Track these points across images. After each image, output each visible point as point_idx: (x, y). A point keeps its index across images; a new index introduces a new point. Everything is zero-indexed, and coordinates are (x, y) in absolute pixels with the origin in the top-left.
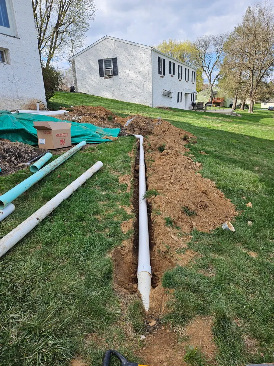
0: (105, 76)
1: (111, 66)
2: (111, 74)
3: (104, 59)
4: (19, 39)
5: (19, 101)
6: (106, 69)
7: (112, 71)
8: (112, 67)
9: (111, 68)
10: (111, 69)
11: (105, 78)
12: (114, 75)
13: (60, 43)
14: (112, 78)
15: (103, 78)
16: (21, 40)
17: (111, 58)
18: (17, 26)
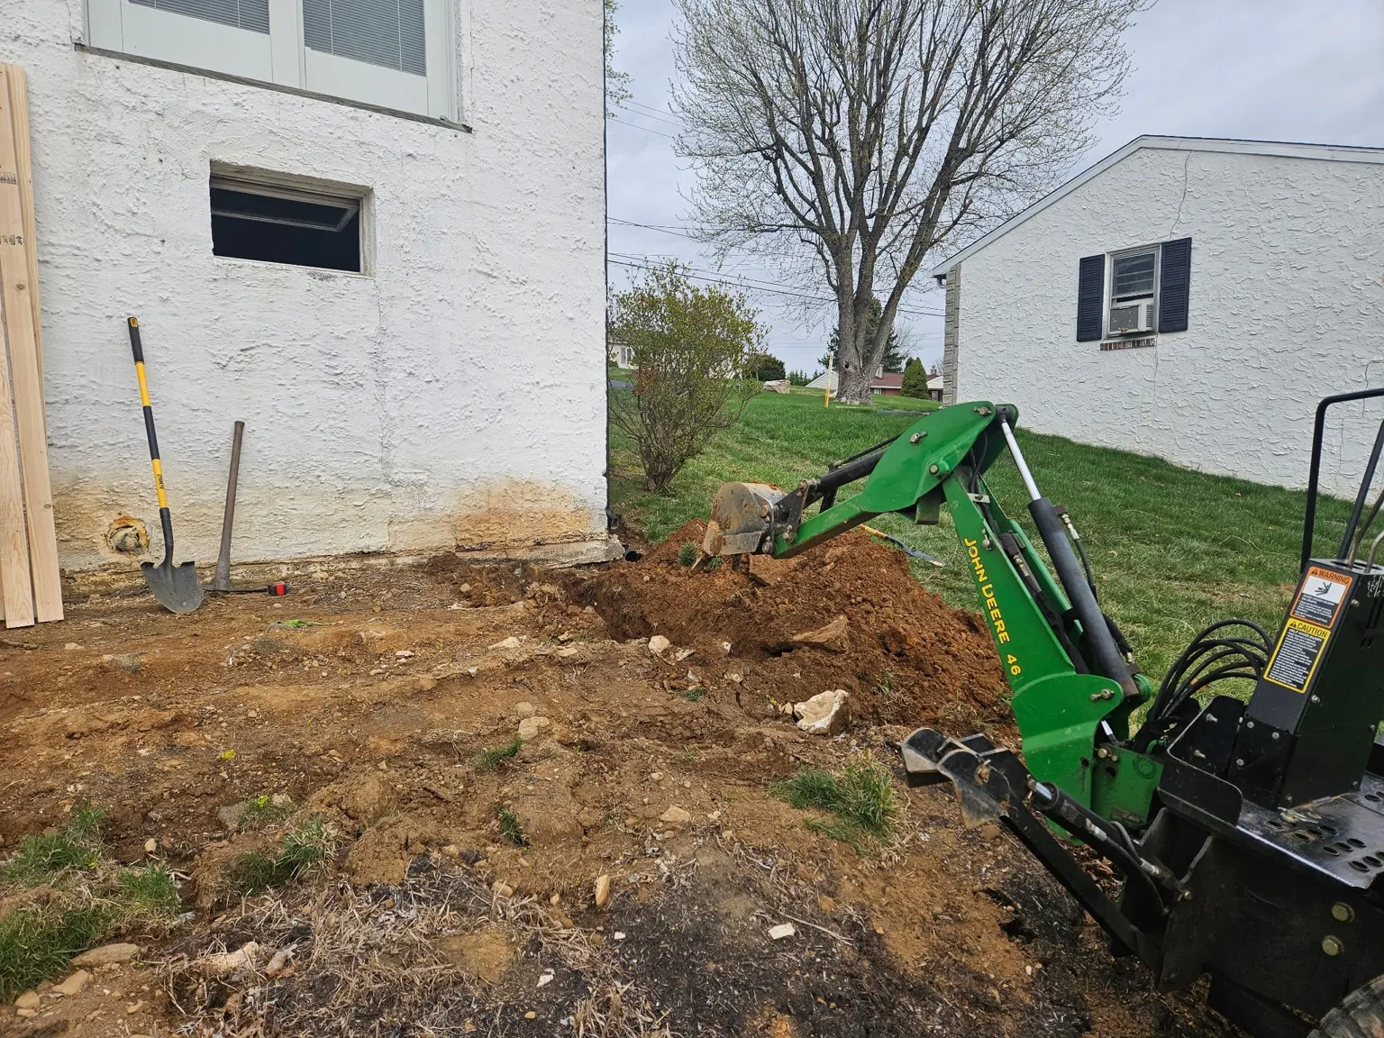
0: (1109, 337)
1: (1150, 285)
2: (1143, 327)
3: (1113, 254)
4: (469, 130)
5: (388, 495)
6: (1119, 300)
7: (1150, 308)
8: (1157, 289)
9: (1150, 296)
10: (1149, 301)
11: (1104, 348)
12: (1162, 331)
13: (955, 223)
14: (1149, 344)
15: (1096, 345)
16: (479, 139)
17: (1155, 246)
18: (466, 59)
